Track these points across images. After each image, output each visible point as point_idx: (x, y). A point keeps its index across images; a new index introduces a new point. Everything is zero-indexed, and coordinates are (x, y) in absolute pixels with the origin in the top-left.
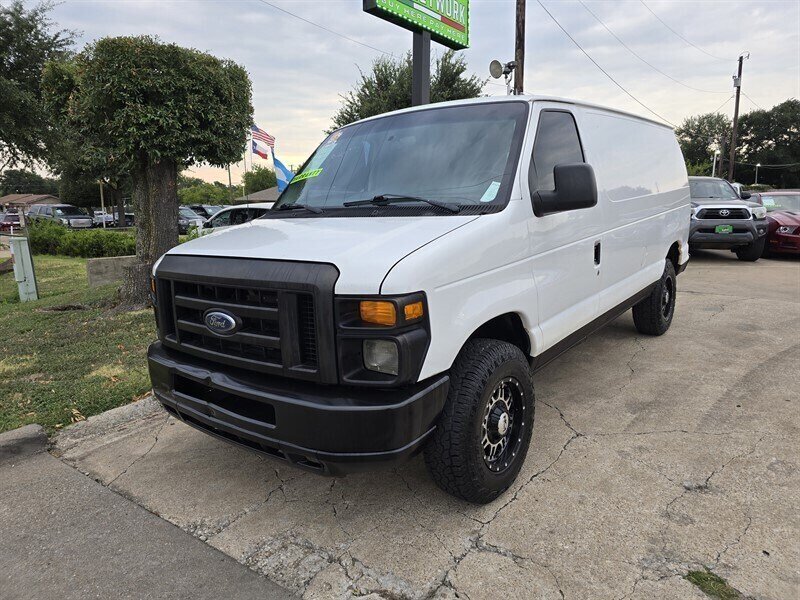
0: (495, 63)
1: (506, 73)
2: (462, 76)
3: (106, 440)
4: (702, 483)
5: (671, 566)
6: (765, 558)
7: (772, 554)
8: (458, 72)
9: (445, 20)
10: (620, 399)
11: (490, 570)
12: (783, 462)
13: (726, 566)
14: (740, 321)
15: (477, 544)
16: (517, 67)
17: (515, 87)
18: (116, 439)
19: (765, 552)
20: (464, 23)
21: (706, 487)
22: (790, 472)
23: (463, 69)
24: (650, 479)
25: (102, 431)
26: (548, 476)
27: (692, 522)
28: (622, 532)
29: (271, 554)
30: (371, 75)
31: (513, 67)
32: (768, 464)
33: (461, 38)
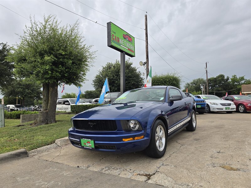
0: (141, 62)
1: (144, 65)
3: (44, 154)
4: (219, 152)
5: (215, 165)
7: (240, 162)
8: (130, 65)
9: (129, 49)
10: (191, 139)
11: (169, 168)
12: (238, 147)
14: (219, 124)
15: (163, 165)
16: (147, 63)
18: (47, 153)
19: (238, 162)
20: (134, 50)
22: (240, 149)
23: (132, 64)
24: (205, 151)
25: (42, 152)
26: (177, 152)
27: (218, 158)
28: (201, 160)
29: (106, 170)
31: (146, 63)
32: (234, 148)
33: (133, 54)
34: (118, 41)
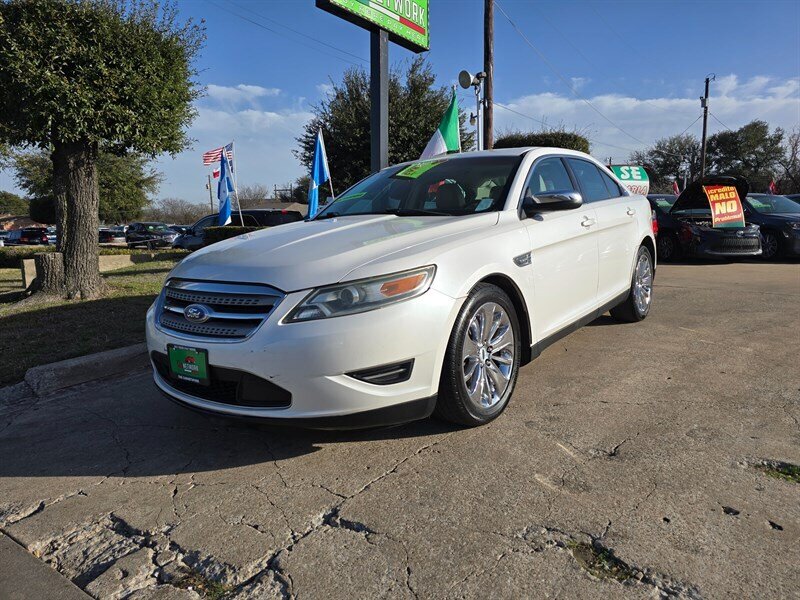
0: (464, 74)
1: (476, 84)
2: (432, 87)
4: (610, 450)
6: (664, 526)
7: (672, 521)
8: (428, 84)
9: (403, 21)
12: (705, 429)
13: (615, 534)
15: (327, 520)
16: (486, 78)
17: (485, 98)
19: (665, 519)
20: (424, 26)
21: (614, 454)
22: (711, 438)
23: (432, 80)
24: (553, 448)
27: (588, 489)
30: (342, 86)
31: (482, 78)
32: (688, 430)
33: (421, 40)
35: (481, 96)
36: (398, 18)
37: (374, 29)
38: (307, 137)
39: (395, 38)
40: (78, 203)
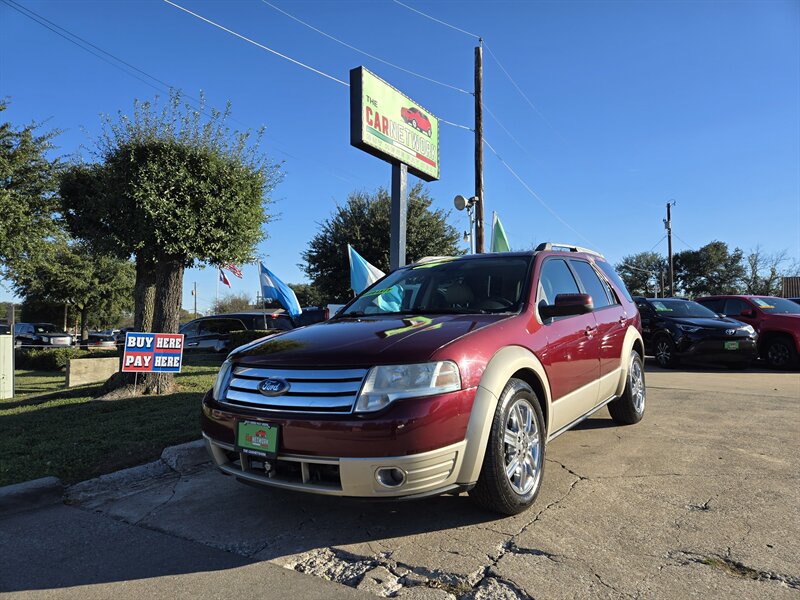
0: (459, 198)
1: (468, 207)
2: (429, 209)
3: (121, 494)
4: (701, 506)
6: (769, 549)
7: (774, 547)
8: (425, 205)
9: (419, 156)
10: (611, 455)
13: (737, 555)
15: (509, 547)
17: (476, 220)
18: (131, 493)
19: (768, 546)
20: (435, 160)
21: (706, 509)
23: (429, 203)
24: (655, 504)
25: (116, 487)
26: (562, 504)
30: (345, 206)
31: (475, 202)
32: (755, 493)
33: (432, 171)
34: (385, 128)
35: (473, 217)
36: (415, 154)
37: (396, 163)
38: (311, 251)
39: (412, 170)
40: (166, 308)
